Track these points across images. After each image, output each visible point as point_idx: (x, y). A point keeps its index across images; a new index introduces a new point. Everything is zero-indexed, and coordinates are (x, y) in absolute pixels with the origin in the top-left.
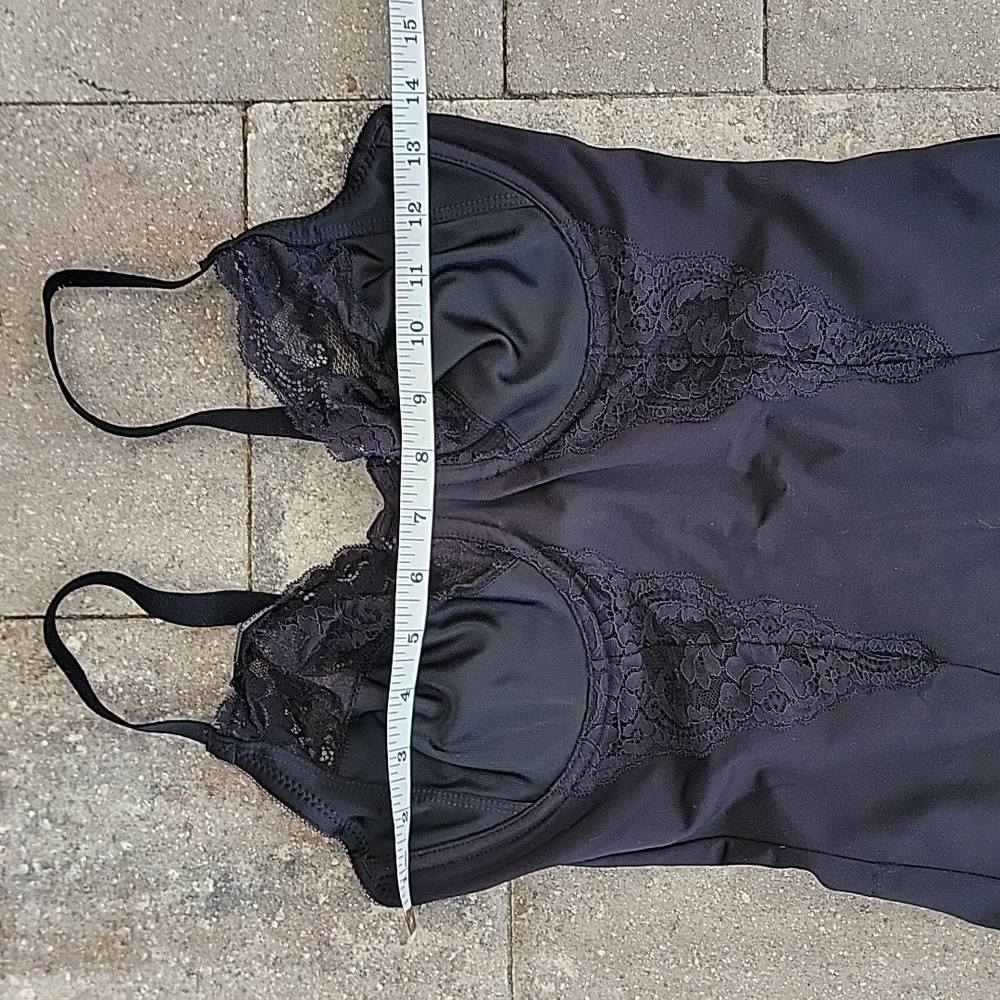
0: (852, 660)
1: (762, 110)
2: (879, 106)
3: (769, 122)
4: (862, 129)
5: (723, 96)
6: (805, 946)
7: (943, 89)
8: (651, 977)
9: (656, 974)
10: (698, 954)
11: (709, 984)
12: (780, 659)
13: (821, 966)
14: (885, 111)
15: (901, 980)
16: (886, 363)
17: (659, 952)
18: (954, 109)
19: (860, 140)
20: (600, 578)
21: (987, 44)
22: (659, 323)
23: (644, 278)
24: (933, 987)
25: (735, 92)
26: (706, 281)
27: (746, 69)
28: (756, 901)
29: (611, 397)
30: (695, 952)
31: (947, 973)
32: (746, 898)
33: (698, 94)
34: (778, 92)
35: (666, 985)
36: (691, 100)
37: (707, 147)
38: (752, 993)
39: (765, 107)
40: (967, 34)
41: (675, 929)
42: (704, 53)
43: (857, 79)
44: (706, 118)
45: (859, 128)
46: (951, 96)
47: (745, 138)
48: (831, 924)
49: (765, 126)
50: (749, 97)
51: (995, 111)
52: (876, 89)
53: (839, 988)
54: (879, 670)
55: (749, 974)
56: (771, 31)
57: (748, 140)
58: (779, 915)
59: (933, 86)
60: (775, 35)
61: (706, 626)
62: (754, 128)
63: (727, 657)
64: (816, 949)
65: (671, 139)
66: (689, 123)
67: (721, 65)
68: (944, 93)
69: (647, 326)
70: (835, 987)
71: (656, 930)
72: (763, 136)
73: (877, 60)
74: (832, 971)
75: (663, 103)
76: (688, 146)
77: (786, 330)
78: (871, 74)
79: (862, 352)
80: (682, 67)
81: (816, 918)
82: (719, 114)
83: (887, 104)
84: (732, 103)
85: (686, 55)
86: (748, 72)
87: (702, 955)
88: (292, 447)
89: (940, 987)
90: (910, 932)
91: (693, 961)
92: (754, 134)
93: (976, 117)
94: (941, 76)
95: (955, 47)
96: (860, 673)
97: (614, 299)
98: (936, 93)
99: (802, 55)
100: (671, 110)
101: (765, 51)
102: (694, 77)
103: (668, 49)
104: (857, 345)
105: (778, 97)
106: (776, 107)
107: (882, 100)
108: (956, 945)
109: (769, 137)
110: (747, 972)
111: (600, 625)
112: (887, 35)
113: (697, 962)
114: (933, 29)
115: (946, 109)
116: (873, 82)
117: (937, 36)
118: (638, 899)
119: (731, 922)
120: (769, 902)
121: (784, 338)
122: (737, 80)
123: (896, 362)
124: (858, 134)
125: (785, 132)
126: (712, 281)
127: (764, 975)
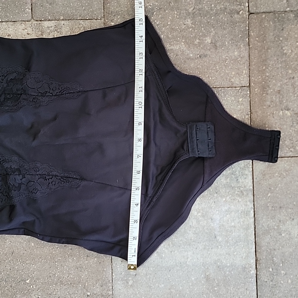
0: (59, 179)
1: (32, 26)
2: (64, 24)
3: (34, 29)
4: (59, 31)
5: (21, 22)
6: (49, 257)
8: (7, 267)
9: (8, 266)
10: (19, 261)
11: (22, 269)
12: (39, 179)
13: (54, 263)
14: (65, 26)
15: (75, 265)
16: (68, 93)
17: (8, 260)
18: (84, 25)
19: (59, 34)
21: (92, 7)
22: (3, 85)
24: (84, 267)
25: (24, 21)
26: (17, 73)
27: (26, 14)
28: (36, 245)
30: (19, 260)
31: (88, 263)
32: (33, 244)
33: (14, 22)
35: (10, 269)
36: (12, 23)
37: (17, 36)
38: (34, 271)
39: (32, 25)
40: (87, 4)
41: (13, 254)
42: (14, 10)
43: (57, 17)
44: (16, 28)
45: (59, 30)
46: (83, 21)
47: (27, 34)
48: (56, 250)
49: (33, 30)
50: (28, 22)
51: (95, 26)
52: (63, 20)
53: (58, 269)
54: (66, 182)
55: (34, 265)
56: (33, 4)
57: (28, 34)
58: (42, 249)
59: (78, 19)
60: (34, 5)
61: (19, 170)
62: (30, 30)
63: (22, 178)
64: (52, 258)
65: (7, 34)
66: (11, 30)
67: (19, 13)
68: (82, 21)
70: (57, 268)
71: (8, 254)
72: (32, 33)
73: (62, 12)
74: (56, 264)
75: (4, 24)
76: (11, 36)
77: (38, 88)
78: (61, 15)
80: (8, 14)
81: (52, 249)
82: (20, 27)
83: (66, 24)
84: (23, 24)
85: (9, 11)
86: (27, 15)
87: (20, 261)
89: (86, 267)
90: (78, 252)
91: (18, 262)
92: (30, 32)
93: (90, 27)
94: (80, 16)
95: (84, 8)
96: (61, 183)
98: (79, 21)
99: (42, 11)
100: (6, 26)
101: (32, 9)
102: (12, 17)
103: (4, 9)
104: (59, 89)
105: (36, 22)
106: (35, 25)
107: (65, 23)
108: (90, 255)
109: (34, 33)
110: (33, 265)
112: (65, 5)
113: (19, 263)
114: (77, 3)
115: (82, 25)
116: (62, 18)
117: (79, 5)
118: (3, 246)
119: (28, 251)
120: (39, 245)
121: (38, 90)
122: (24, 18)
123: (70, 93)
124: (58, 32)
125: (38, 32)
126: (19, 73)
127: (38, 266)
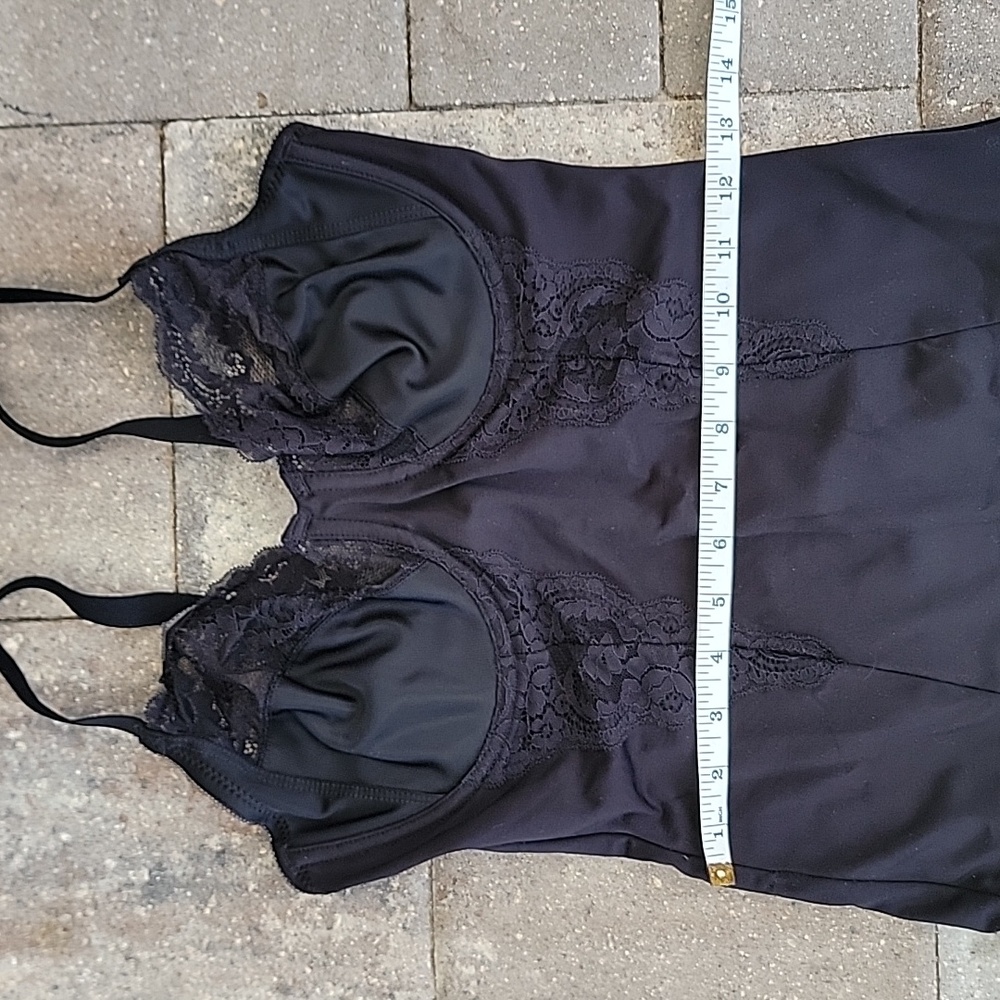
0: (750, 659)
1: (661, 117)
2: (774, 109)
3: (667, 128)
4: (758, 132)
5: (622, 103)
6: (716, 929)
7: (838, 90)
8: (568, 959)
9: (572, 956)
10: (613, 938)
11: (623, 966)
12: (681, 658)
13: (732, 948)
14: (780, 113)
15: (810, 963)
16: (783, 359)
17: (574, 936)
18: (848, 110)
19: (756, 143)
20: (506, 578)
21: (880, 45)
22: (561, 328)
23: (546, 285)
24: (841, 967)
25: (633, 99)
26: (606, 287)
27: (643, 76)
28: (668, 886)
29: (514, 401)
30: (609, 935)
31: (854, 955)
32: (658, 883)
33: (597, 102)
34: (676, 98)
35: (582, 967)
36: (591, 108)
37: (607, 153)
38: (665, 975)
39: (664, 113)
40: (859, 35)
41: (589, 912)
42: (602, 62)
43: (752, 83)
44: (605, 125)
45: (756, 131)
46: (845, 97)
47: (644, 144)
48: (740, 907)
49: (664, 131)
50: (648, 103)
51: (888, 111)
52: (771, 92)
53: (749, 970)
54: (777, 670)
55: (662, 956)
56: (667, 38)
57: (647, 145)
58: (690, 899)
59: (827, 88)
60: (671, 41)
61: (611, 626)
62: (653, 133)
63: (629, 658)
64: (726, 931)
65: (572, 146)
66: (589, 130)
67: (618, 72)
68: (838, 94)
69: (548, 331)
70: (745, 969)
71: (571, 914)
72: (661, 141)
73: (772, 64)
74: (742, 953)
75: (563, 112)
76: (589, 153)
77: (678, 339)
78: (766, 77)
79: (759, 351)
80: (580, 76)
81: (726, 901)
82: (619, 121)
83: (783, 107)
84: (631, 110)
85: (584, 64)
86: (645, 79)
87: (616, 938)
88: (214, 453)
89: (848, 967)
90: (818, 916)
91: (608, 943)
92: (653, 139)
93: (869, 118)
94: (834, 77)
95: (848, 48)
96: (757, 672)
97: (518, 305)
98: (830, 95)
99: (698, 62)
100: (572, 118)
101: (662, 57)
102: (592, 85)
103: (567, 59)
104: (754, 343)
105: (676, 102)
106: (674, 113)
107: (778, 103)
108: (862, 927)
109: (668, 142)
110: (660, 954)
111: (507, 623)
112: (781, 38)
113: (611, 945)
114: (826, 32)
115: (840, 110)
116: (768, 85)
117: (831, 38)
118: (554, 885)
119: (644, 906)
120: (681, 886)
121: (677, 346)
122: (634, 87)
123: (792, 358)
124: (755, 137)
125: (683, 137)
126: (612, 287)
127: (677, 957)
